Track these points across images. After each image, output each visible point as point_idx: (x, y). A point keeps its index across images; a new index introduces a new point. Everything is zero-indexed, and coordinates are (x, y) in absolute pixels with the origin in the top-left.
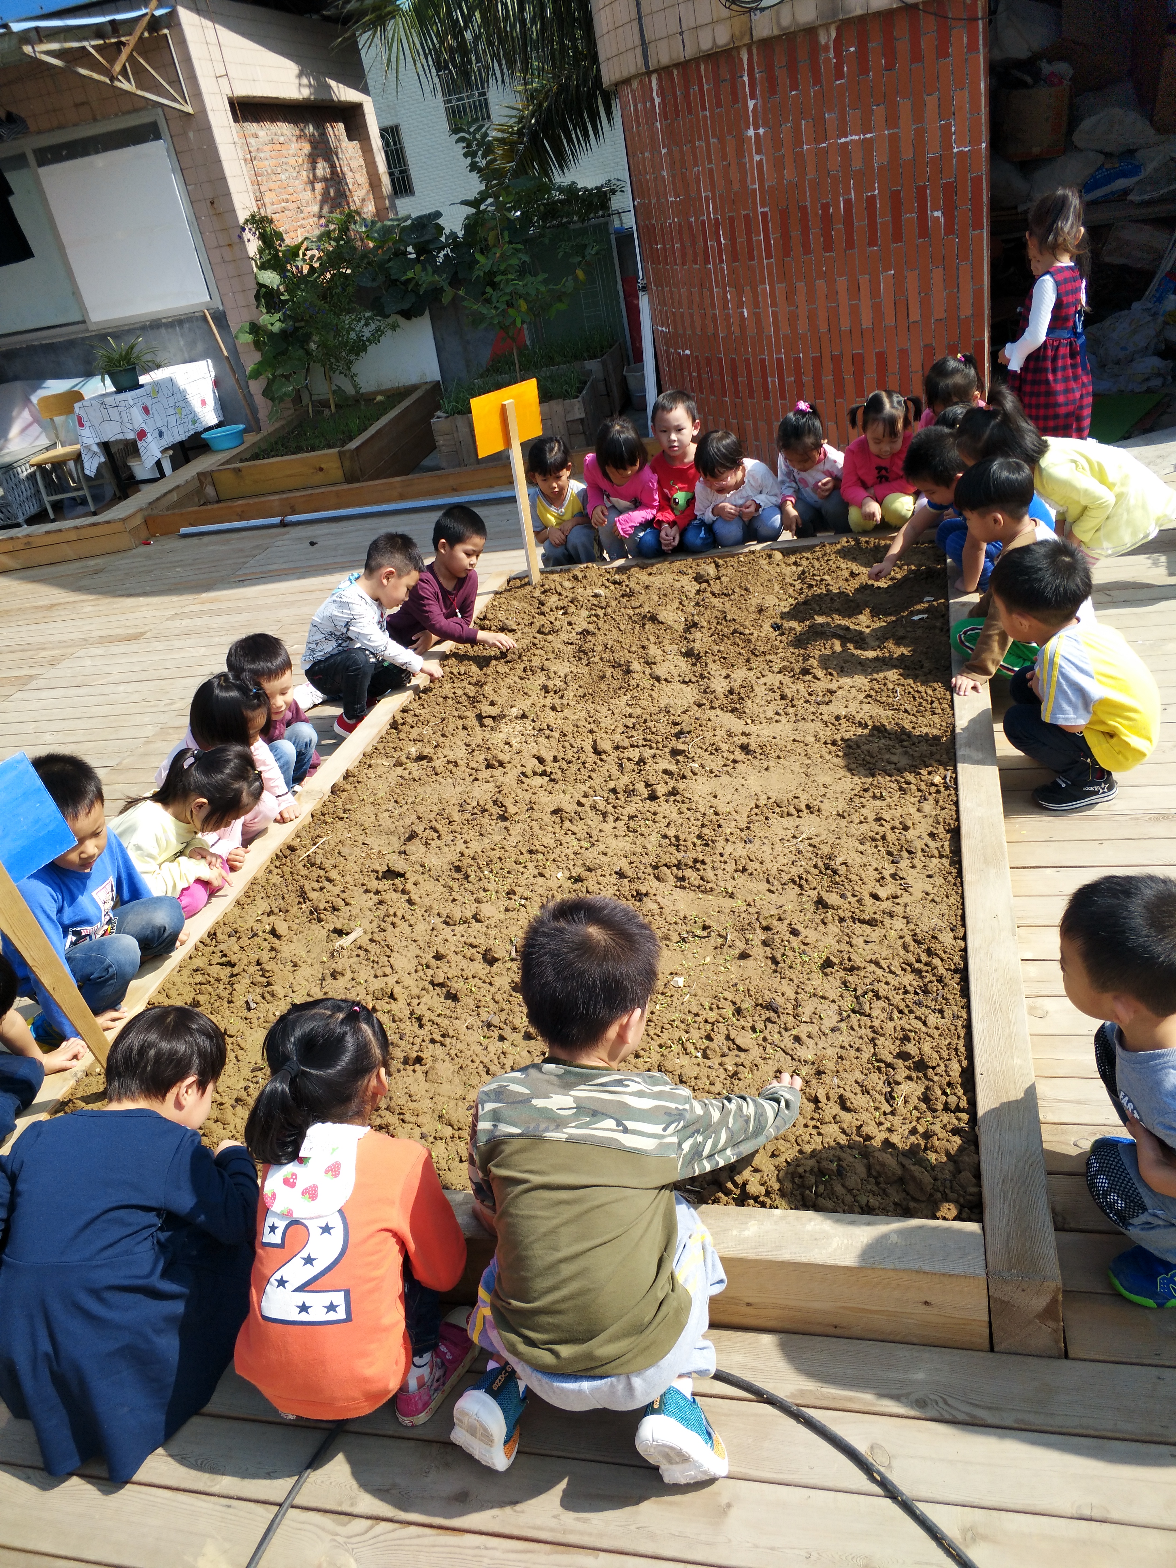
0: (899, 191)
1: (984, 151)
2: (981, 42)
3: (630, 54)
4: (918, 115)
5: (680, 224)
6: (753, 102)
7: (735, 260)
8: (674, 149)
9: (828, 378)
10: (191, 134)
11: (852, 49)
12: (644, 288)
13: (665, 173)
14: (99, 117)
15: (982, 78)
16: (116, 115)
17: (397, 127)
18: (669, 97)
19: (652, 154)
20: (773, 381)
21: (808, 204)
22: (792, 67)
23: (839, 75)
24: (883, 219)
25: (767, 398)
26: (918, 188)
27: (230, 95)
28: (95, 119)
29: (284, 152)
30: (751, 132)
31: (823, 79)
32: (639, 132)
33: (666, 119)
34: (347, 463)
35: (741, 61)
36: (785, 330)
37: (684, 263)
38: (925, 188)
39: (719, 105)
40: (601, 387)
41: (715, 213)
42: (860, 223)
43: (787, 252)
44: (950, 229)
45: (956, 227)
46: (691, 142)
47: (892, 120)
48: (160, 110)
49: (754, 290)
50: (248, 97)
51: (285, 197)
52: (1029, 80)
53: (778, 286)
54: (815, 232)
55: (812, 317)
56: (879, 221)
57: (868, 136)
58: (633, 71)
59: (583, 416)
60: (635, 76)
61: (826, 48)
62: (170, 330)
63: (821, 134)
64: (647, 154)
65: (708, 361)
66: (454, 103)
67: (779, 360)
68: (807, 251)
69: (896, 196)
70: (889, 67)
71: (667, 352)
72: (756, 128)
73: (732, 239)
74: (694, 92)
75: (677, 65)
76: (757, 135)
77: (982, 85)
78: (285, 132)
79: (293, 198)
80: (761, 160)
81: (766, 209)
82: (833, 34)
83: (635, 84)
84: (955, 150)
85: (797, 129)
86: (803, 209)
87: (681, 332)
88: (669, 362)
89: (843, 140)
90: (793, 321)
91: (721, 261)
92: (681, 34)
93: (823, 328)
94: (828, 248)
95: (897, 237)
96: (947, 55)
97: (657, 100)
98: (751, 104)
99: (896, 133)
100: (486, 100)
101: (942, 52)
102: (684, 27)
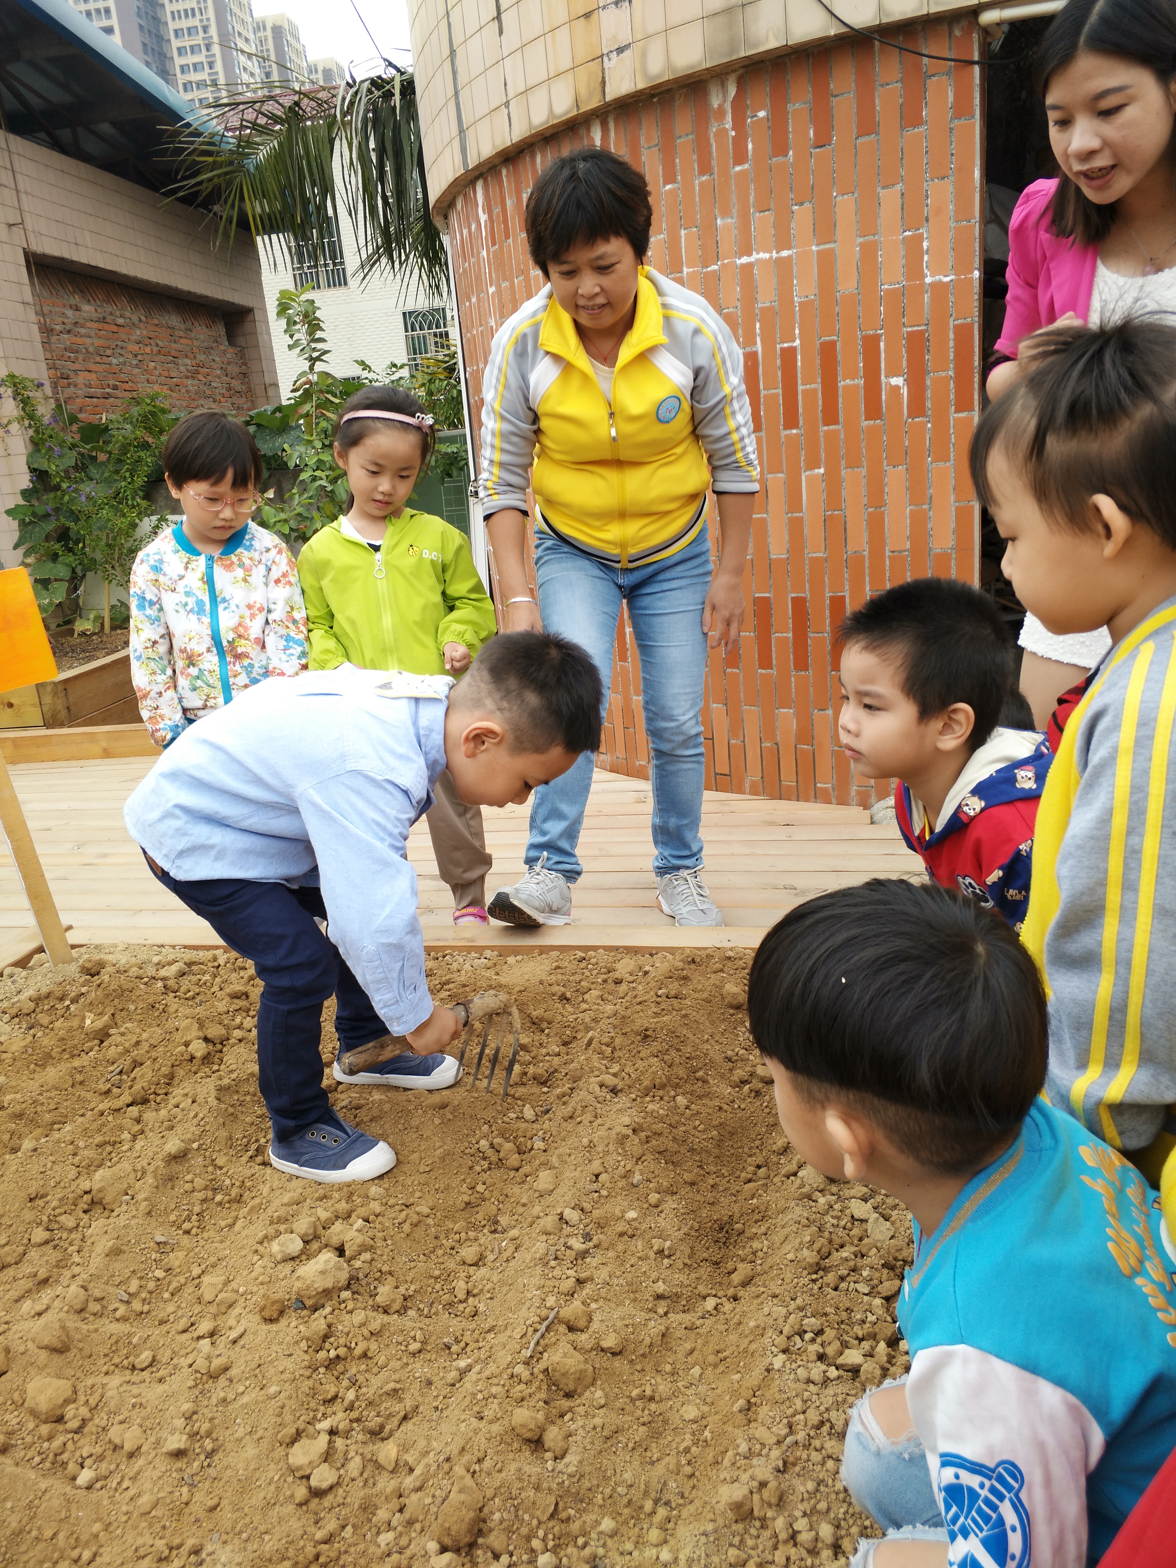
0: (834, 343)
1: (976, 284)
2: (976, 103)
3: (448, 154)
4: (868, 220)
11: (762, 114)
23: (740, 157)
24: (808, 386)
26: (865, 339)
27: (28, 249)
29: (122, 335)
31: (714, 163)
34: (48, 700)
38: (877, 338)
44: (917, 407)
45: (929, 404)
47: (824, 229)
51: (112, 382)
56: (800, 388)
57: (785, 253)
60: (457, 188)
61: (720, 114)
63: (709, 249)
69: (828, 352)
70: (821, 142)
75: (505, 158)
77: (976, 174)
79: (127, 386)
82: (732, 91)
84: (928, 280)
85: (673, 244)
89: (745, 260)
92: (507, 104)
95: (830, 417)
96: (919, 121)
99: (832, 250)
101: (911, 115)
102: (511, 95)
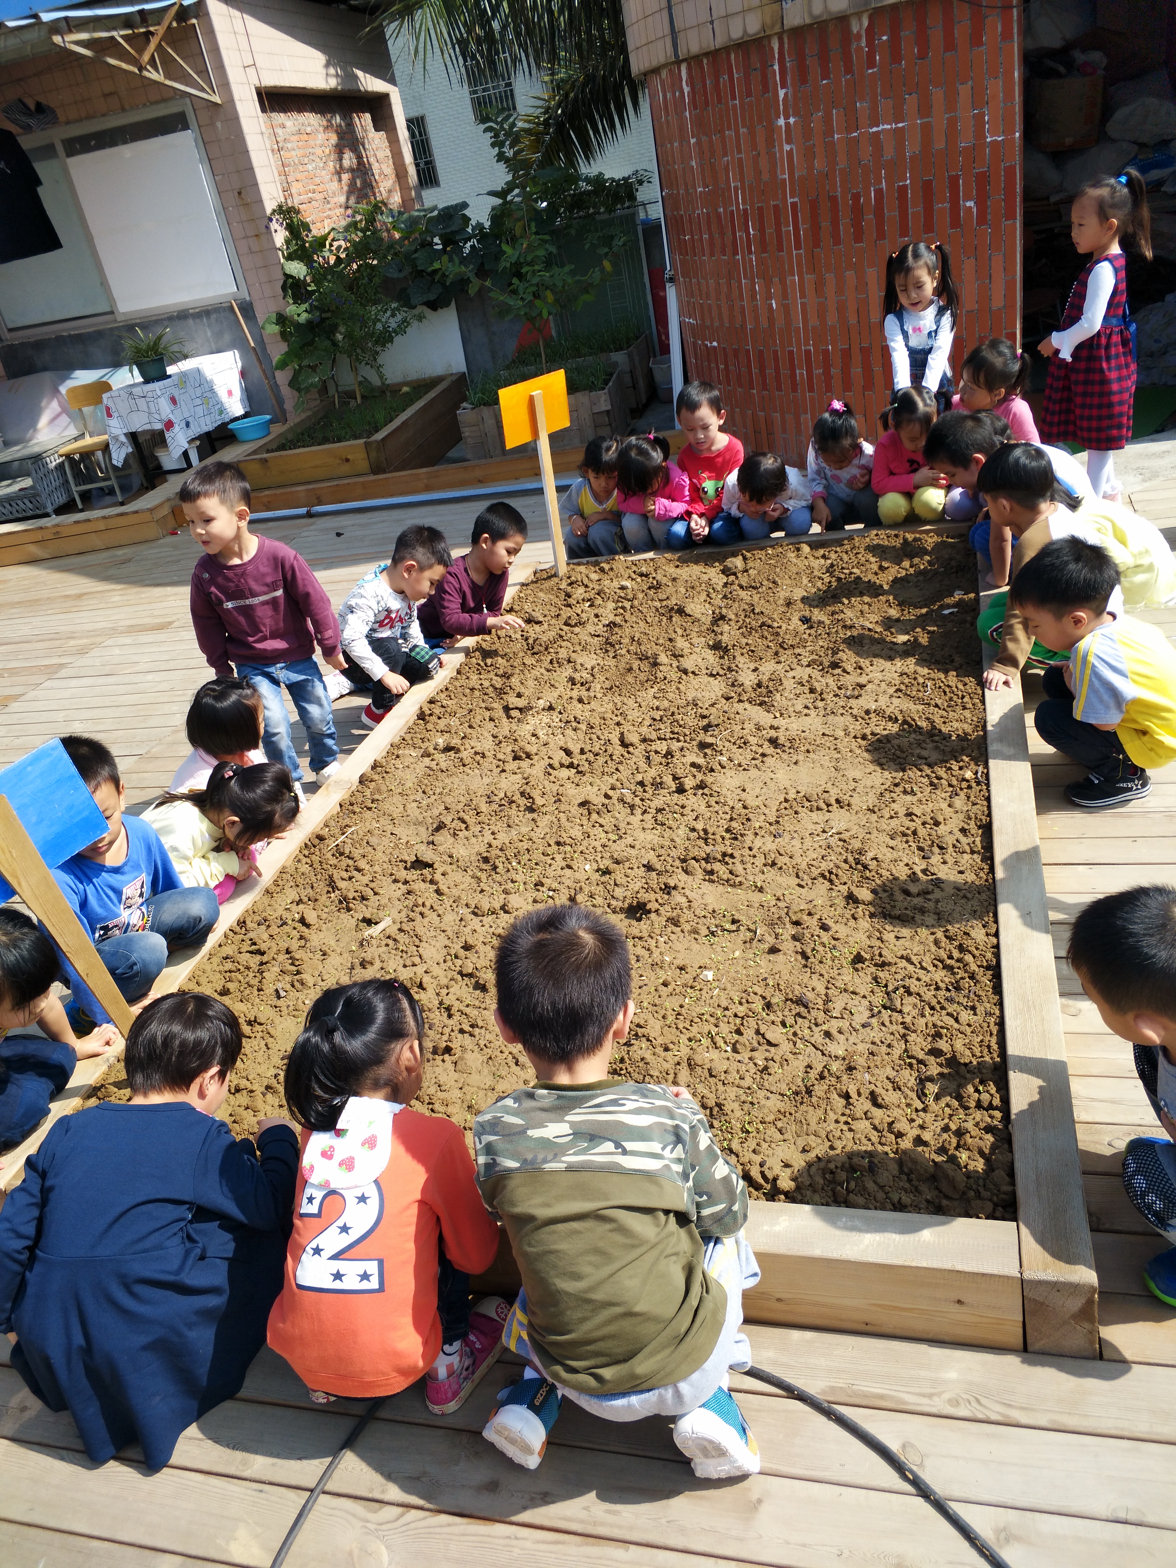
0: (931, 181)
1: (1017, 141)
2: (1015, 31)
3: (660, 44)
4: (951, 103)
5: (708, 214)
6: (784, 91)
7: (765, 251)
8: (704, 138)
9: (857, 370)
10: (219, 124)
11: (885, 38)
12: (671, 280)
13: (694, 164)
14: (127, 107)
15: (1016, 67)
16: (145, 105)
17: (422, 118)
18: (699, 86)
19: (681, 145)
20: (801, 373)
21: (839, 194)
22: (824, 58)
23: (871, 64)
24: (915, 209)
25: (795, 390)
26: (950, 178)
27: (258, 85)
28: (123, 109)
29: (311, 142)
30: (781, 122)
31: (855, 68)
32: (667, 122)
33: (695, 108)
34: (373, 454)
35: (772, 49)
36: (814, 322)
37: (712, 254)
38: (957, 177)
39: (749, 94)
40: (627, 379)
41: (744, 203)
42: (891, 213)
43: (816, 243)
44: (982, 219)
45: (989, 217)
46: (721, 132)
47: (925, 109)
48: (188, 100)
49: (783, 282)
50: (275, 87)
51: (312, 187)
52: (1062, 69)
53: (807, 277)
54: (845, 222)
55: (841, 309)
56: (910, 211)
57: (900, 125)
58: (662, 60)
59: (609, 407)
60: (664, 66)
61: (858, 37)
62: (197, 321)
63: (852, 123)
64: (676, 144)
65: (736, 352)
66: (480, 94)
67: (808, 352)
68: (837, 242)
69: (927, 185)
70: (922, 56)
71: (695, 344)
72: (787, 118)
73: (761, 230)
74: (725, 82)
75: (707, 54)
76: (787, 124)
77: (1016, 74)
78: (312, 122)
79: (320, 188)
80: (791, 149)
81: (796, 200)
82: (866, 23)
83: (664, 73)
84: (988, 140)
85: (828, 119)
86: (833, 200)
87: (708, 323)
88: (696, 355)
89: (875, 129)
90: (822, 314)
91: (750, 252)
92: (712, 22)
93: (853, 320)
94: (858, 238)
95: (929, 228)
96: (980, 43)
97: (686, 89)
98: (782, 93)
99: (930, 122)
100: (511, 91)
101: (976, 40)
102: (715, 16)
